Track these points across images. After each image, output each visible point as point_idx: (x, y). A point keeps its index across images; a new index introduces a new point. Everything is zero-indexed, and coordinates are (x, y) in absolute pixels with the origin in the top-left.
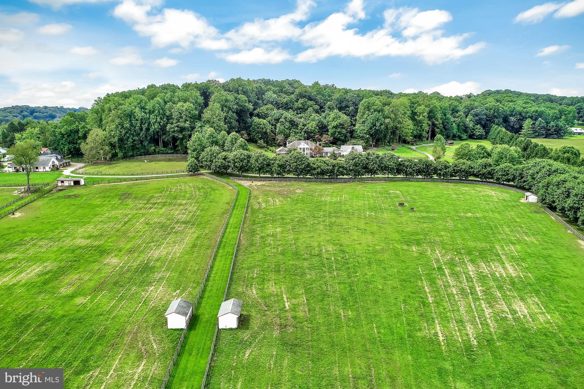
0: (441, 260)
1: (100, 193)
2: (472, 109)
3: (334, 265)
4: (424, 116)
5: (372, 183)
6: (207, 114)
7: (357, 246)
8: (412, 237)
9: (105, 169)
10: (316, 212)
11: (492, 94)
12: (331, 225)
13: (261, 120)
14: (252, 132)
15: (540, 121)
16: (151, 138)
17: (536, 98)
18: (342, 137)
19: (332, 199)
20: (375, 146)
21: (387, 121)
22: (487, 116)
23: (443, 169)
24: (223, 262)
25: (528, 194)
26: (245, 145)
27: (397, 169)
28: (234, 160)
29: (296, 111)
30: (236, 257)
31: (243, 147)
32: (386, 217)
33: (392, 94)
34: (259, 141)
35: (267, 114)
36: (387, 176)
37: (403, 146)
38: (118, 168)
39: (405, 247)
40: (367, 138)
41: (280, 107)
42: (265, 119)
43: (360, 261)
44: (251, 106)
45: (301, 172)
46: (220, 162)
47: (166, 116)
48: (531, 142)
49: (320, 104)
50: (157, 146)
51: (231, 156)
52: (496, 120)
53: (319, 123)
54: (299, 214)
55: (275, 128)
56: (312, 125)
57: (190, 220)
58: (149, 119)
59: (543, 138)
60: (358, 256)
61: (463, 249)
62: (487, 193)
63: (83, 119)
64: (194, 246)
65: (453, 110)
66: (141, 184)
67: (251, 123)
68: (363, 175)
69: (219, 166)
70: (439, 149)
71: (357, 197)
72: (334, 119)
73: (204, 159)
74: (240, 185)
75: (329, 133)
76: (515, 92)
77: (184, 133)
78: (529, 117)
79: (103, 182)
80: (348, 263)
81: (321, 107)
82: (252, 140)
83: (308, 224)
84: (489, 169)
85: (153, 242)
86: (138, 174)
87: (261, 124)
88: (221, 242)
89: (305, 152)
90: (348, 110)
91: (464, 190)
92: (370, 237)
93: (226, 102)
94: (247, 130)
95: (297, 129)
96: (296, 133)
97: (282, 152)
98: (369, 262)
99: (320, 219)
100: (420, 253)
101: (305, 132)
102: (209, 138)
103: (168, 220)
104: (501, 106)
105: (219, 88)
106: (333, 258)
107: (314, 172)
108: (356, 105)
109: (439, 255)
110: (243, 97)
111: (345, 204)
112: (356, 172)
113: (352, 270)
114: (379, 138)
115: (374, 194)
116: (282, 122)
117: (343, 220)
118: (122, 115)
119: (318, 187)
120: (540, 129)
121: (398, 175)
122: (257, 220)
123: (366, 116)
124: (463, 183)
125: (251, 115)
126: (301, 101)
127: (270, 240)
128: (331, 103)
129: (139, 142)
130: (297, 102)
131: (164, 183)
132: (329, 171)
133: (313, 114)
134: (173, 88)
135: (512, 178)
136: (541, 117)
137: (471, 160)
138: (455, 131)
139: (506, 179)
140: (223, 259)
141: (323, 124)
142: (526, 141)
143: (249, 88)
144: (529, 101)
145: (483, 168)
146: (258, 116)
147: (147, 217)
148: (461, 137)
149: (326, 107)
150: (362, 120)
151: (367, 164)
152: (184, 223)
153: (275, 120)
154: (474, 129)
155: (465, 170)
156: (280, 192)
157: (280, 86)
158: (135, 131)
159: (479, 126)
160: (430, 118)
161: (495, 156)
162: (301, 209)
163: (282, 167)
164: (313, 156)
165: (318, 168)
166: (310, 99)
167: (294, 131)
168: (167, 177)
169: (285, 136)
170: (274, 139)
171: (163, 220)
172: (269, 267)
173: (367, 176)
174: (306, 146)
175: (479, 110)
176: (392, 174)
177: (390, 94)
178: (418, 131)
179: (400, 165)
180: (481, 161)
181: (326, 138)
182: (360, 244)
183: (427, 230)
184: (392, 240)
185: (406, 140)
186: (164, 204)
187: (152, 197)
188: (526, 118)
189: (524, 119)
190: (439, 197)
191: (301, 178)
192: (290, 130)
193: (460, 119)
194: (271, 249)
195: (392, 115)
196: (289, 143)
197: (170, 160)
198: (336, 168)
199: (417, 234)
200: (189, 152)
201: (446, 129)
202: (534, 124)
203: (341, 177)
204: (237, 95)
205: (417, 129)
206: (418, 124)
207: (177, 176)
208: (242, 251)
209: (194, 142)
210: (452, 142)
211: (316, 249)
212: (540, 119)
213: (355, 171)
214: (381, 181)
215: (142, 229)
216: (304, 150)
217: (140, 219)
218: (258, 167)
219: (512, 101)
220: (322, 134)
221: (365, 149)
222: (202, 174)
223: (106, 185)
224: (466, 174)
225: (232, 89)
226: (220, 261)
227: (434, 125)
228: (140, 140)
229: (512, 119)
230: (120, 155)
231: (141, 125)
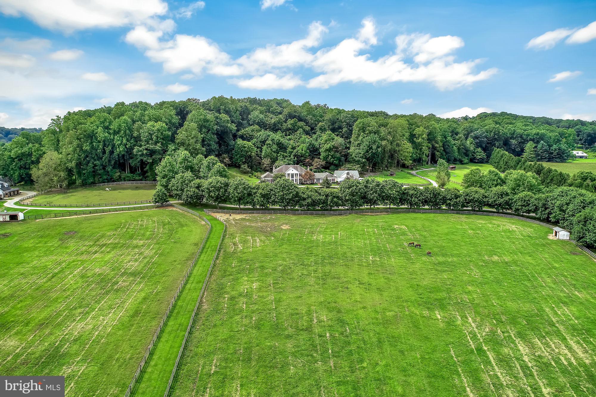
0: (479, 336)
1: (39, 231)
2: (472, 131)
3: (330, 347)
4: (423, 139)
5: (371, 215)
6: (181, 135)
7: (361, 312)
8: (432, 295)
9: (58, 199)
10: (306, 257)
11: (488, 116)
12: (324, 277)
13: (245, 142)
14: (234, 155)
15: (543, 144)
16: (115, 163)
17: (534, 121)
18: (336, 161)
19: (326, 238)
20: (372, 171)
21: (384, 143)
22: (488, 139)
23: (452, 198)
24: (170, 342)
25: (557, 229)
26: (224, 171)
27: (401, 199)
28: (208, 189)
29: (284, 133)
30: (190, 333)
31: (221, 173)
32: (394, 264)
33: (387, 115)
34: (242, 166)
35: (252, 136)
36: (388, 206)
37: (402, 171)
38: (73, 197)
39: (426, 313)
40: (364, 162)
41: (267, 128)
42: (250, 141)
43: (366, 338)
44: (234, 127)
45: (288, 203)
46: (192, 191)
47: (134, 137)
48: (542, 167)
49: (311, 125)
50: (123, 172)
51: (205, 183)
52: (497, 144)
53: (310, 145)
54: (284, 260)
55: (261, 151)
56: (302, 148)
57: (142, 269)
58: (113, 140)
59: (546, 161)
60: (363, 330)
61: (502, 313)
62: (508, 227)
63: (38, 140)
64: (136, 313)
65: (452, 132)
66: (95, 219)
67: (234, 146)
68: (361, 206)
69: (191, 195)
70: (443, 174)
71: (356, 234)
72: (326, 141)
73: (174, 188)
74: (216, 219)
75: (321, 157)
76: (511, 114)
77: (154, 157)
78: (531, 140)
79: (48, 216)
80: (349, 343)
81: (312, 129)
82: (234, 165)
83: (295, 275)
84: (507, 198)
85: (80, 307)
86: (94, 206)
87: (245, 147)
88: (174, 306)
89: (294, 179)
90: (341, 132)
91: (480, 223)
92: (377, 297)
93: (204, 122)
94: (229, 153)
95: (286, 152)
96: (284, 157)
97: (268, 179)
98: (379, 341)
99: (310, 268)
100: (447, 322)
101: (295, 156)
102: (182, 162)
103: (113, 270)
104: (500, 128)
105: (198, 106)
106: (328, 335)
107: (304, 203)
108: (350, 125)
109: (473, 324)
110: (224, 117)
111: (342, 245)
112: (353, 203)
113: (355, 357)
114: (376, 163)
115: (376, 230)
116: (269, 144)
117: (339, 270)
118: (82, 135)
119: (308, 222)
120: (543, 152)
121: (401, 205)
122: (229, 269)
123: (361, 138)
124: (477, 214)
125: (235, 136)
126: (290, 122)
127: (242, 304)
128: (323, 123)
129: (101, 167)
130: (286, 123)
131: (123, 217)
132: (321, 202)
133: (303, 136)
134: (144, 106)
135: (534, 209)
136: (542, 139)
137: (483, 187)
138: (456, 154)
139: (527, 211)
140: (172, 338)
141: (314, 147)
142: (536, 166)
143: (232, 107)
144: (528, 123)
145: (499, 197)
146: (242, 138)
147: (86, 266)
148: (462, 161)
149: (318, 128)
150: (357, 143)
151: (365, 193)
152: (134, 274)
153: (260, 142)
154: (474, 153)
155: (478, 200)
156: (262, 228)
157: (267, 106)
158: (96, 154)
159: (479, 149)
160: (429, 140)
161: (510, 183)
162: (287, 253)
163: (266, 196)
164: (304, 182)
165: (308, 199)
166: (300, 120)
167: (282, 155)
168: (129, 209)
169: (272, 160)
170: (260, 163)
171: (106, 270)
172: (235, 352)
173: (366, 207)
174: (295, 172)
175: (478, 132)
176: (394, 204)
177: (386, 115)
178: (417, 154)
179: (404, 193)
180: (496, 190)
181: (318, 162)
182: (364, 308)
183: (448, 283)
184: (407, 301)
185: (405, 164)
186: (115, 246)
187: (103, 236)
188: (528, 141)
189: (525, 141)
190: (453, 233)
191: (288, 209)
192: (278, 153)
193: (460, 142)
194: (242, 318)
195: (390, 138)
196: (276, 168)
197: (137, 188)
198: (330, 198)
199: (437, 290)
200: (158, 178)
201: (447, 153)
202: (536, 147)
203: (336, 208)
204: (218, 114)
205: (417, 153)
206: (417, 146)
207: (141, 208)
208: (201, 322)
209: (164, 168)
210: (454, 166)
211: (304, 318)
212: (542, 142)
213: (351, 201)
214: (382, 213)
215: (73, 284)
216: (292, 176)
217: (75, 270)
218: (237, 197)
219: (511, 124)
220: (313, 157)
221: (361, 174)
222: (171, 205)
223: (51, 220)
224: (480, 204)
225: (214, 108)
226: (167, 341)
227: (434, 148)
228: (102, 165)
229: (513, 142)
230: (79, 182)
231: (103, 147)
